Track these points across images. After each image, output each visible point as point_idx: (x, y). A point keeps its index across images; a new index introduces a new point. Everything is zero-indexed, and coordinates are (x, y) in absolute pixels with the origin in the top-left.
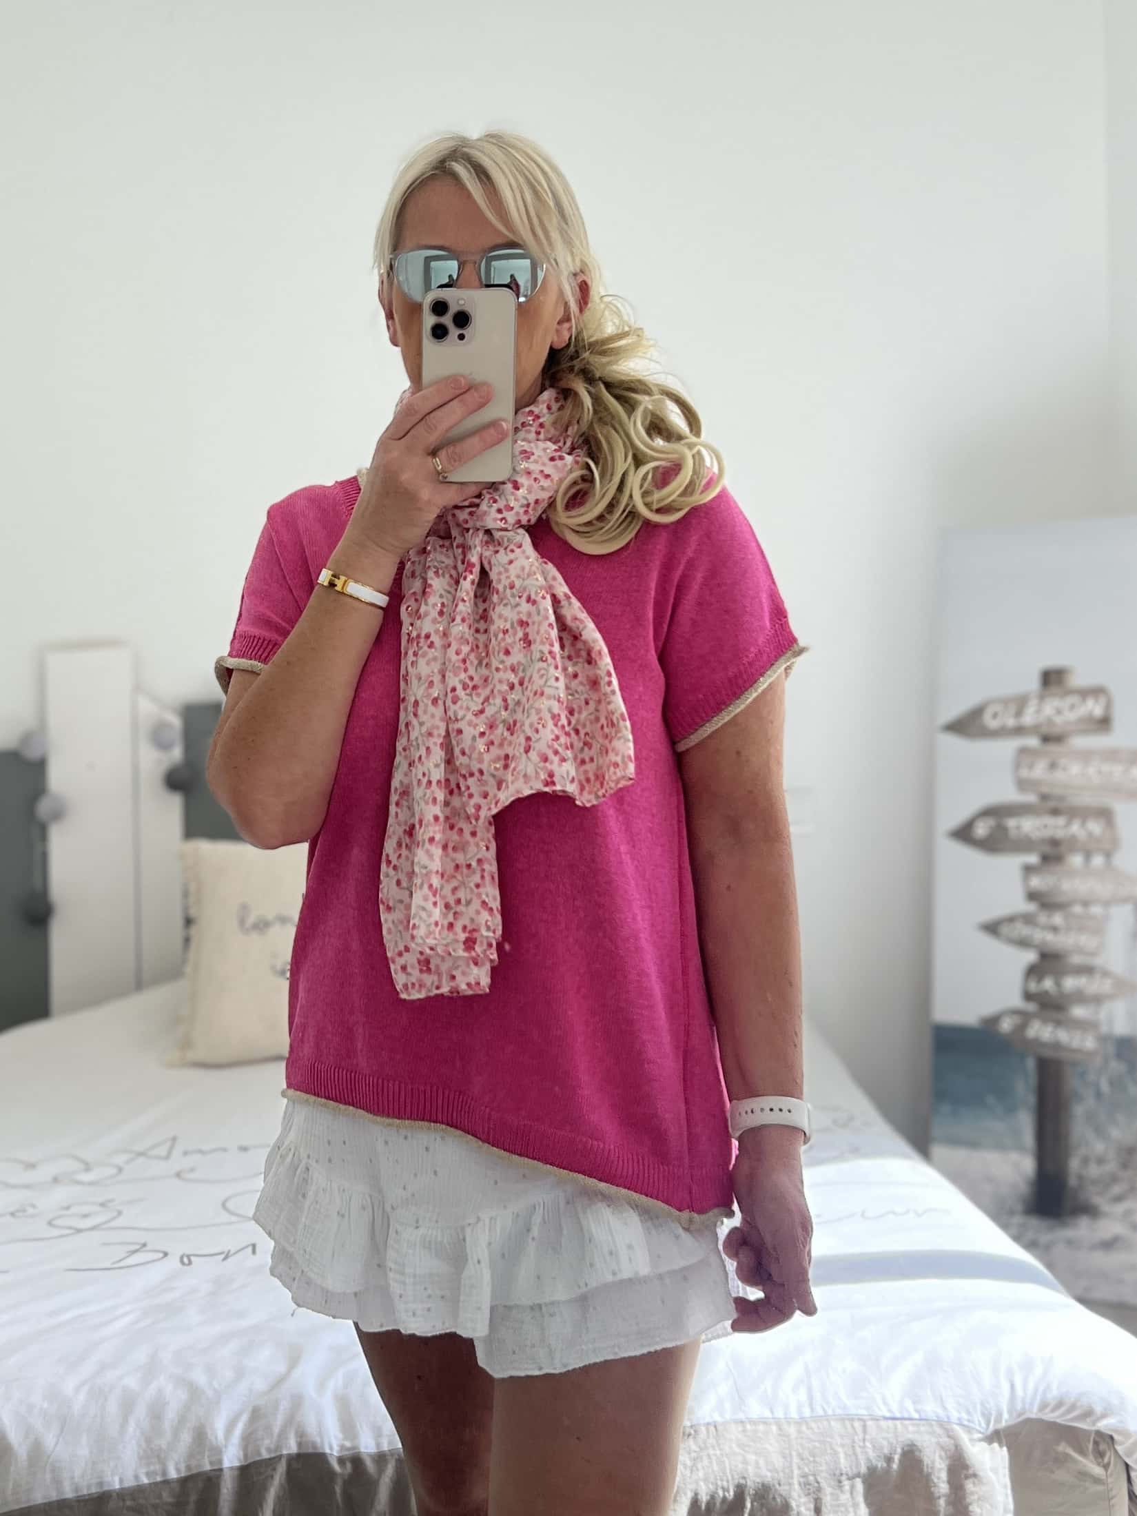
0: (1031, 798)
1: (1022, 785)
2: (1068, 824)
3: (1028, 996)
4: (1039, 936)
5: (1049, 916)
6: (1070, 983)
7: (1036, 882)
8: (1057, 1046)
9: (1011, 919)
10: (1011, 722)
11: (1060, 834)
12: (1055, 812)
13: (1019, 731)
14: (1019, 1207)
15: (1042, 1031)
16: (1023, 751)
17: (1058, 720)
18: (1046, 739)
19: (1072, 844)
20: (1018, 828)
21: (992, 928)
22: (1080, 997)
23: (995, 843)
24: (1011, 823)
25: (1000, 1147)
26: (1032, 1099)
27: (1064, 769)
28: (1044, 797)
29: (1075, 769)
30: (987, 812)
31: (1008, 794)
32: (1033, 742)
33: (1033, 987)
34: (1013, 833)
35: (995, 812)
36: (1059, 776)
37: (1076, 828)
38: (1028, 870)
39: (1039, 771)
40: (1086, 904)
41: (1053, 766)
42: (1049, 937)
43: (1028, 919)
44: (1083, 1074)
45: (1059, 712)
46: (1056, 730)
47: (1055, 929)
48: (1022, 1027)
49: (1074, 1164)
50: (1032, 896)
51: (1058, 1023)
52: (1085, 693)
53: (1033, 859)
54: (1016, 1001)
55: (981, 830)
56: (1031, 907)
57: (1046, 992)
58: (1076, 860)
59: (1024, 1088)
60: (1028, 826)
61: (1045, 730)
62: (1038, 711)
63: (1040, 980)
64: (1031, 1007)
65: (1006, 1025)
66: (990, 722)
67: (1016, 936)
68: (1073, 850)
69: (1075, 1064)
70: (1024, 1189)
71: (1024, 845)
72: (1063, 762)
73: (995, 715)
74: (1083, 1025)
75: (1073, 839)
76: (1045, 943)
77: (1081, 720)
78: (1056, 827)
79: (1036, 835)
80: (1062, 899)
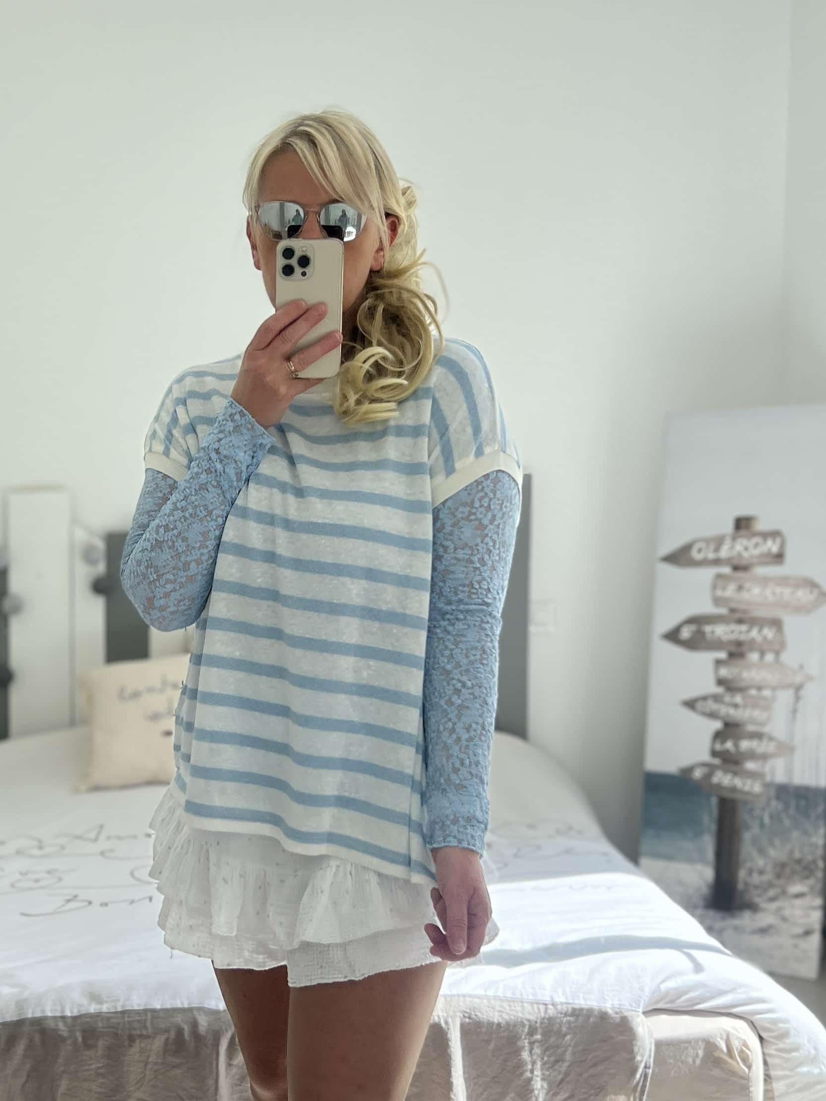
0: (723, 611)
1: (717, 601)
2: (748, 631)
3: (714, 754)
4: (724, 710)
5: (733, 697)
6: (745, 745)
7: (724, 672)
8: (734, 789)
9: (704, 698)
10: (711, 556)
11: (742, 637)
12: (740, 621)
13: (717, 562)
15: (722, 779)
16: (719, 576)
17: (746, 555)
18: (736, 568)
19: (752, 645)
20: (713, 632)
21: (690, 704)
22: (752, 755)
23: (695, 643)
24: (708, 629)
25: (690, 860)
26: (714, 827)
27: (748, 591)
29: (756, 591)
30: (691, 621)
31: (707, 608)
32: (726, 570)
33: (718, 747)
34: (709, 636)
35: (696, 621)
36: (745, 595)
37: (754, 633)
38: (719, 663)
39: (730, 591)
40: (759, 688)
41: (740, 588)
42: (732, 711)
43: (716, 698)
44: (751, 810)
45: (746, 549)
46: (744, 562)
47: (736, 706)
48: (709, 776)
49: (742, 874)
50: (720, 682)
51: (735, 774)
52: (765, 535)
53: (723, 655)
54: (706, 757)
55: (686, 633)
56: (720, 690)
57: (728, 751)
58: (754, 657)
59: (709, 820)
60: (720, 631)
61: (735, 562)
62: (732, 548)
63: (723, 742)
64: (717, 761)
65: (698, 774)
66: (696, 555)
67: (707, 710)
68: (752, 649)
69: (746, 803)
70: (705, 890)
71: (716, 645)
72: (747, 585)
73: (700, 550)
74: (753, 775)
75: (753, 641)
76: (728, 715)
77: (762, 555)
78: (740, 632)
79: (725, 638)
80: (742, 684)
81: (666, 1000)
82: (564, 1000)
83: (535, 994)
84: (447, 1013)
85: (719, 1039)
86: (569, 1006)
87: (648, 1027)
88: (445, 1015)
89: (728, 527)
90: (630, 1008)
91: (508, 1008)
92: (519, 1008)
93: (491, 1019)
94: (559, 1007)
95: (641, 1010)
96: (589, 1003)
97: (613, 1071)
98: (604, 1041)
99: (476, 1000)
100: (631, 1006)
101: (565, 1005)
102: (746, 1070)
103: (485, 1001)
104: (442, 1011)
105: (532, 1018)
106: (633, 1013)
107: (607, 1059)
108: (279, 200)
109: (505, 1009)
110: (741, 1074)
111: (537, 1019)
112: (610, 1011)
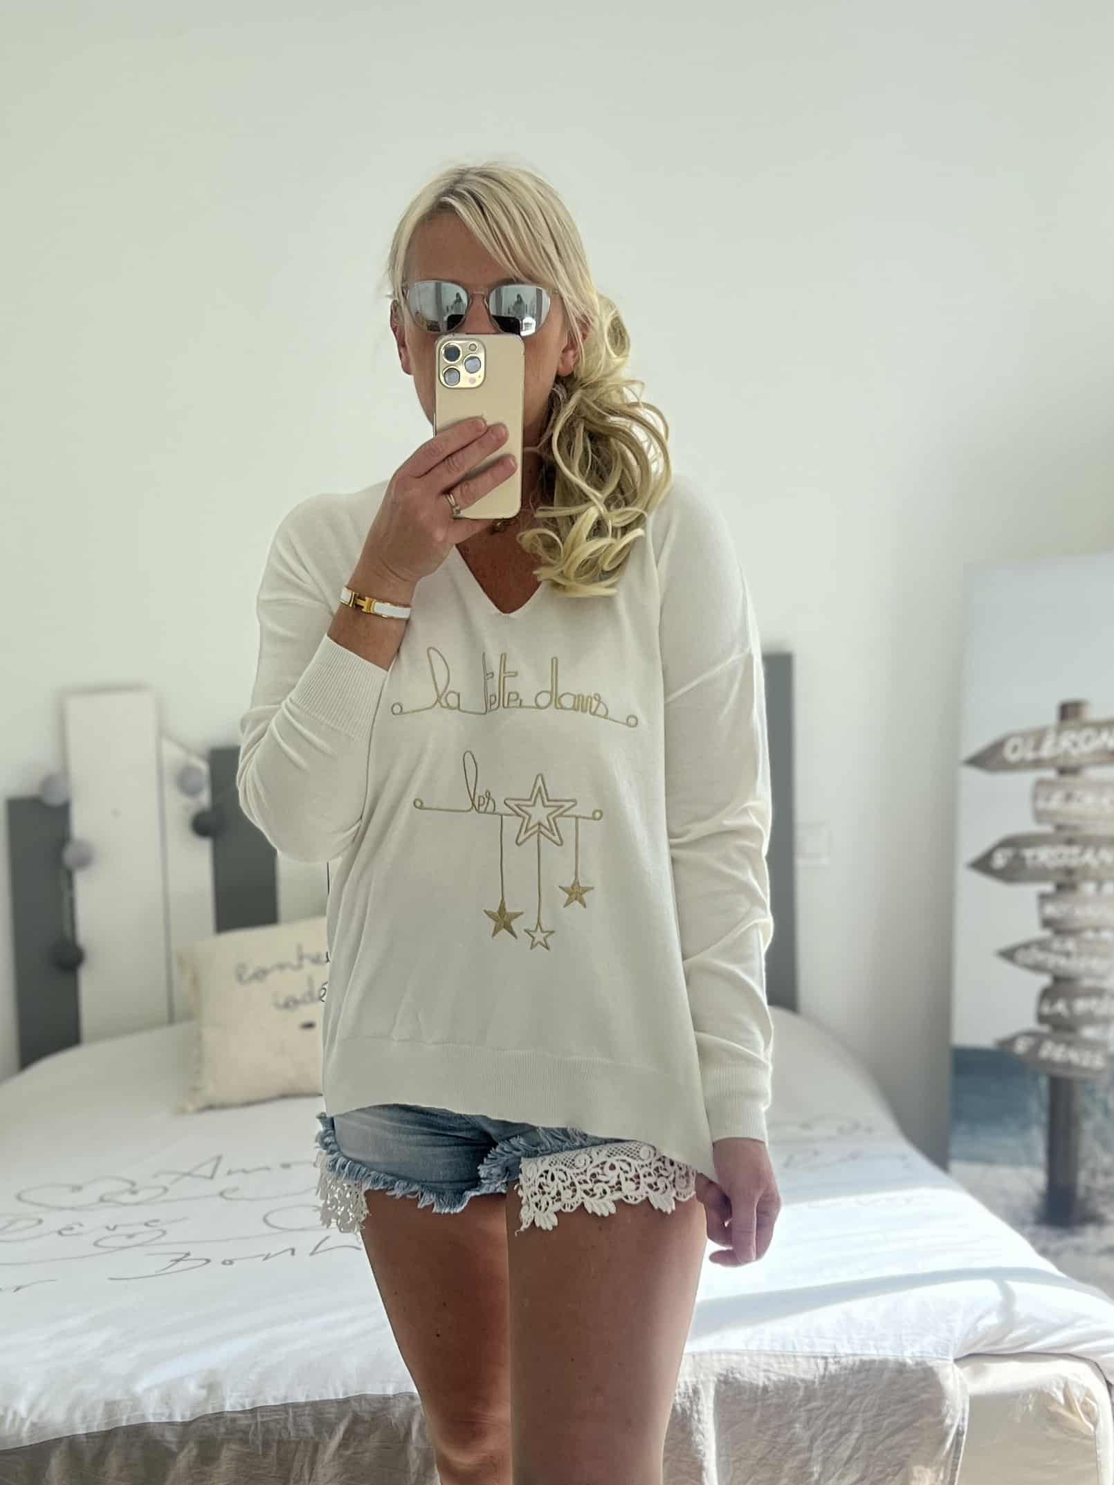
0: (1047, 829)
1: (1039, 816)
2: (1081, 854)
3: (1042, 1019)
4: (1052, 960)
5: (1063, 942)
6: (1081, 1005)
7: (1051, 910)
8: (1068, 1065)
9: (1026, 946)
10: (1030, 755)
11: (1074, 863)
12: (1070, 842)
13: (1037, 764)
14: (1031, 1218)
15: (1054, 1052)
16: (1041, 783)
17: (1074, 752)
18: (1063, 771)
19: (1085, 873)
20: (1035, 857)
21: (1009, 955)
22: (1090, 1019)
23: (1012, 874)
24: (1028, 853)
25: (1015, 1162)
26: (1044, 1117)
27: (1079, 800)
28: (1059, 828)
29: (1089, 799)
30: (1007, 843)
31: (1025, 825)
32: (1050, 774)
33: (1046, 1009)
34: (1029, 863)
35: (1011, 843)
36: (1074, 807)
37: (1089, 857)
38: (1044, 898)
39: (1055, 802)
40: (1097, 929)
41: (1068, 797)
42: (1063, 962)
43: (1042, 945)
44: (1092, 1092)
45: (1075, 744)
46: (1072, 763)
47: (1068, 954)
48: (1036, 1048)
49: (1083, 1177)
50: (1047, 923)
51: (1069, 1044)
52: (1100, 726)
53: (1048, 888)
54: (1031, 1023)
55: (1000, 860)
56: (1046, 934)
57: (1059, 1015)
58: (1089, 888)
59: (1037, 1108)
60: (1045, 856)
61: (1061, 762)
62: (1056, 744)
63: (1052, 1004)
64: (1045, 1029)
65: (1021, 1047)
66: (1010, 755)
67: (1030, 961)
68: (1086, 878)
69: (1084, 1082)
70: (1036, 1200)
71: (1040, 874)
72: (1078, 793)
73: (1015, 749)
74: (1092, 1045)
75: (1086, 867)
76: (1057, 967)
77: (1096, 752)
78: (1070, 856)
79: (1051, 864)
80: (1076, 925)
81: (985, 1342)
82: (849, 1351)
83: (812, 1345)
84: (696, 1377)
85: (1055, 1390)
86: (857, 1358)
87: (961, 1379)
88: (694, 1380)
89: (1052, 717)
90: (935, 1355)
91: (776, 1366)
92: (790, 1366)
93: (755, 1382)
94: (844, 1360)
95: (951, 1358)
96: (881, 1352)
97: (917, 1441)
98: (903, 1401)
99: (735, 1358)
100: (936, 1352)
101: (851, 1358)
102: (1091, 1427)
103: (746, 1358)
104: (690, 1375)
105: (809, 1377)
106: (940, 1362)
107: (907, 1425)
108: (433, 279)
109: (772, 1366)
110: (1085, 1432)
111: (815, 1378)
112: (909, 1362)
